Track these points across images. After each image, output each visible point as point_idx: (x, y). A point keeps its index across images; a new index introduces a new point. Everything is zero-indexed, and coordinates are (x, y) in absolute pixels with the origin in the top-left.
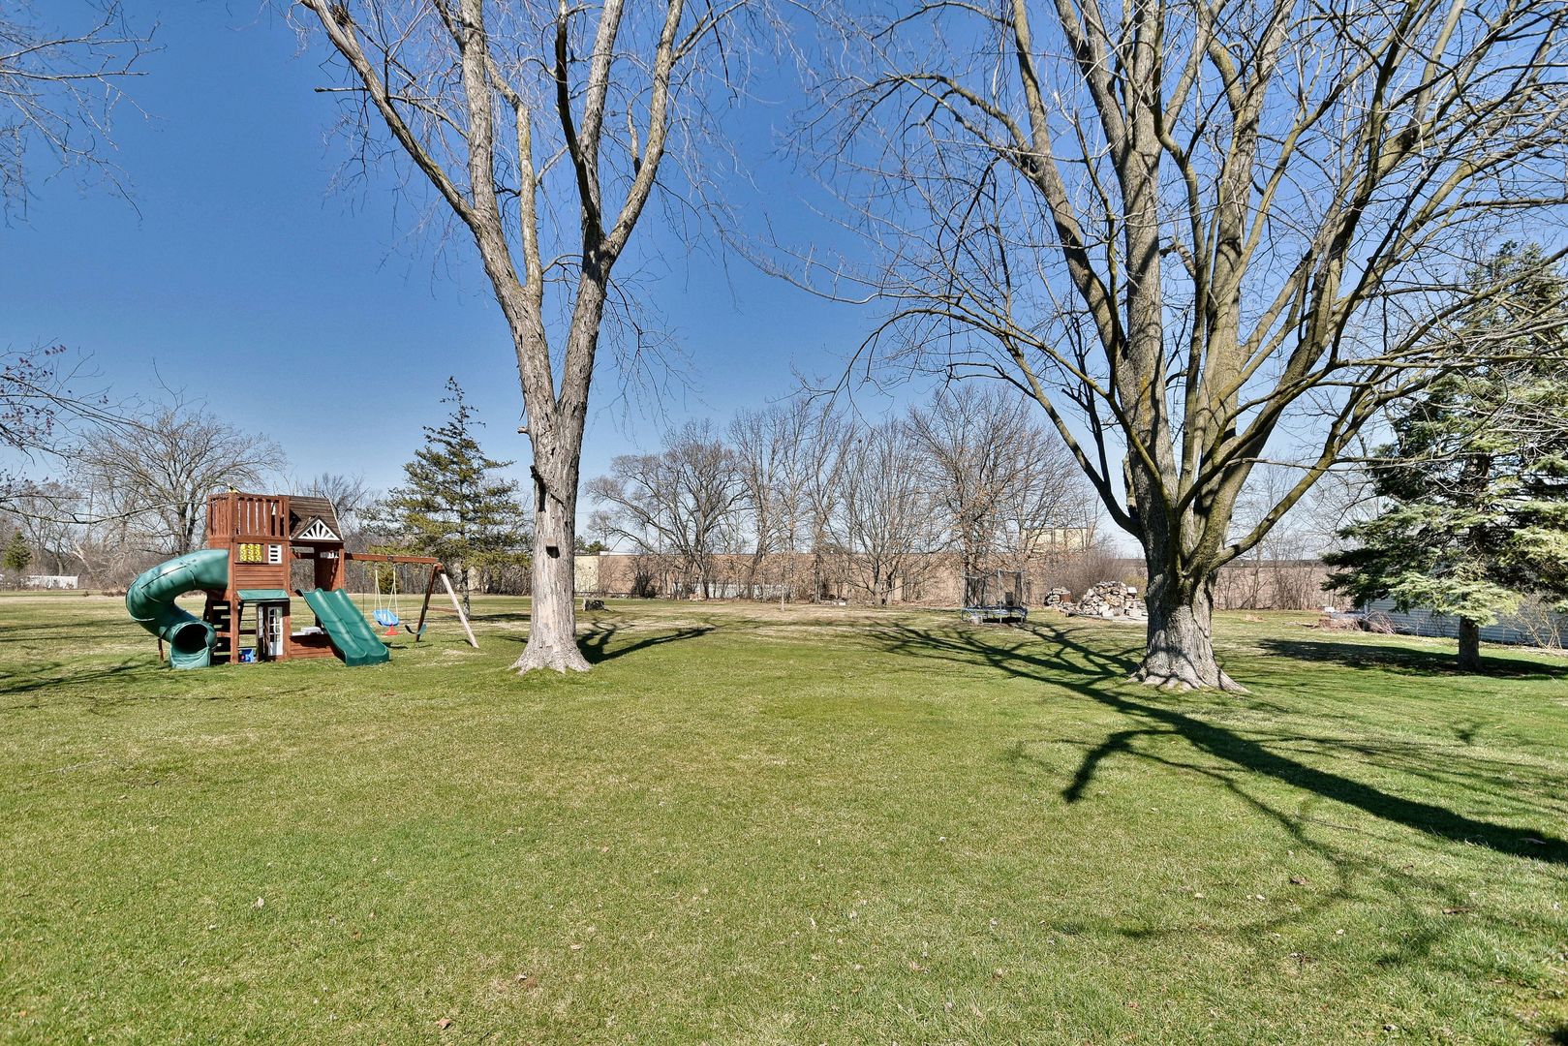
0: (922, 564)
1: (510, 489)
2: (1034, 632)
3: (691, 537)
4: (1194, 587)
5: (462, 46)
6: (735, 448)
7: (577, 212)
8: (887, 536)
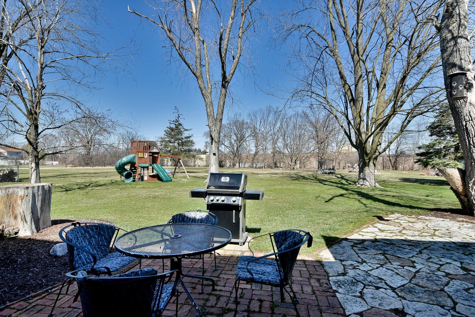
0: (306, 156)
1: (191, 137)
2: (336, 176)
3: (235, 149)
4: (369, 162)
5: (194, 33)
6: (249, 121)
7: (220, 72)
8: (295, 148)
